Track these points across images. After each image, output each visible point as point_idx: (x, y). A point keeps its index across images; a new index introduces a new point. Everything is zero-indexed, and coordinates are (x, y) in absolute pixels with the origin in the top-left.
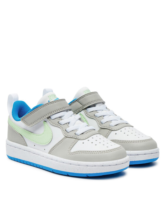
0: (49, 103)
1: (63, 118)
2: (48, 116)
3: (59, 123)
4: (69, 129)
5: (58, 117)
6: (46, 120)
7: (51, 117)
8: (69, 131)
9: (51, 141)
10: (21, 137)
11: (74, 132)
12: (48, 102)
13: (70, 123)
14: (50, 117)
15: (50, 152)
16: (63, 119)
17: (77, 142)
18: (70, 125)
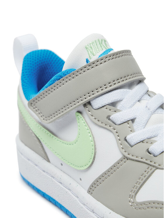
0: (90, 65)
1: (119, 106)
2: (85, 101)
3: (109, 119)
4: (133, 138)
5: (107, 103)
6: (82, 108)
7: (92, 102)
8: (132, 144)
9: (92, 163)
10: (38, 143)
11: (144, 146)
12: (85, 63)
13: (136, 121)
14: (89, 103)
15: (91, 191)
16: (119, 111)
17: (152, 173)
18: (135, 125)
